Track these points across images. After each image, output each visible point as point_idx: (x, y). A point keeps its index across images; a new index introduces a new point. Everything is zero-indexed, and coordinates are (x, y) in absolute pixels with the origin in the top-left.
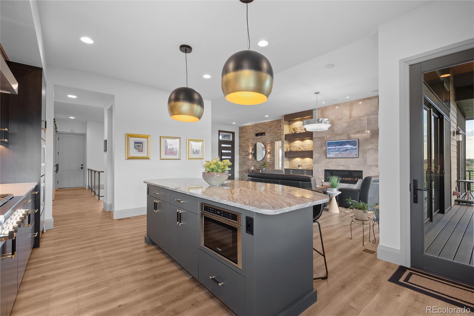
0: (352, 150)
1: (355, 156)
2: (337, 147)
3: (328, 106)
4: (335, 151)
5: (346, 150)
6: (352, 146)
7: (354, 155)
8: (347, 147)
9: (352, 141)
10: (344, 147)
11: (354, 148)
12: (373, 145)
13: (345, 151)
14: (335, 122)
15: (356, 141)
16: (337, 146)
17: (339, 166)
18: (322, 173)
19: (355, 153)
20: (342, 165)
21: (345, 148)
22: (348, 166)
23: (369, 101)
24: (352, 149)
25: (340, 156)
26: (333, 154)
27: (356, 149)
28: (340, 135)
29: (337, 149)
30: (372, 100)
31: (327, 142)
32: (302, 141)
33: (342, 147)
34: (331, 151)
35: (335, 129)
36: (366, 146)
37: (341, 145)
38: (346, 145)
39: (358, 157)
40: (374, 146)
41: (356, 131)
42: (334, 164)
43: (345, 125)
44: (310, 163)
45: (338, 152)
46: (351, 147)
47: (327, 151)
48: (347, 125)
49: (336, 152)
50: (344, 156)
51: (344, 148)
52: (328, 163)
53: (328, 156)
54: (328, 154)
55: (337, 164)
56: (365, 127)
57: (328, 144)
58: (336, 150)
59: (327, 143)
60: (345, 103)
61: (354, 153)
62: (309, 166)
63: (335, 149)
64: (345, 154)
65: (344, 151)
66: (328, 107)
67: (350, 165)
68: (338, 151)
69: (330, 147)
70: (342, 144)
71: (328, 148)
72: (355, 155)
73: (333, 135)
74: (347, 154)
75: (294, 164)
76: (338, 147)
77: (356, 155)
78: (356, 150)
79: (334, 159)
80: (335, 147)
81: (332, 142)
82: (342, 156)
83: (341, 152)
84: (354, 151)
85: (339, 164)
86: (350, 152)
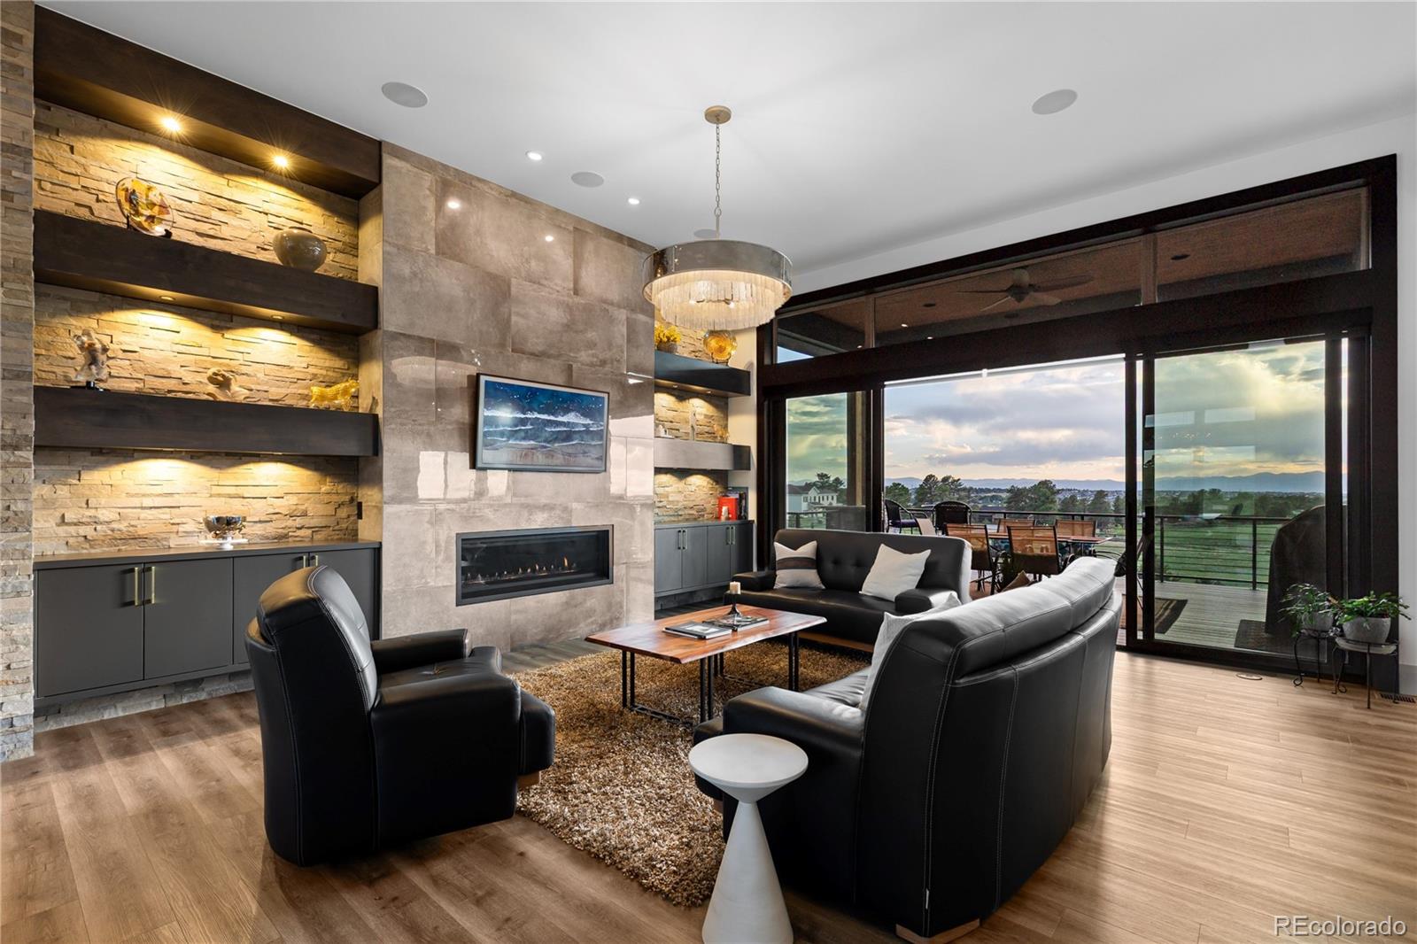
0: (589, 437)
1: (595, 462)
2: (530, 415)
3: (479, 180)
4: (523, 434)
5: (568, 436)
6: (588, 421)
7: (593, 459)
8: (571, 421)
9: (592, 397)
10: (560, 419)
11: (593, 428)
13: (563, 440)
14: (514, 281)
15: (603, 399)
16: (532, 410)
17: (533, 508)
18: (441, 557)
19: (595, 450)
20: (544, 508)
21: (564, 424)
22: (566, 510)
24: (587, 431)
25: (540, 459)
26: (512, 446)
27: (601, 435)
28: (536, 356)
29: (529, 427)
31: (483, 379)
33: (552, 418)
34: (502, 433)
35: (514, 319)
37: (548, 410)
38: (566, 411)
39: (603, 470)
41: (593, 355)
42: (509, 499)
43: (555, 315)
45: (532, 442)
46: (584, 425)
47: (481, 429)
48: (565, 321)
49: (524, 439)
50: (558, 462)
51: (561, 424)
52: (482, 495)
53: (485, 455)
54: (485, 445)
55: (523, 500)
56: (623, 352)
57: (491, 391)
58: (528, 432)
59: (486, 383)
60: (557, 211)
61: (594, 453)
63: (524, 422)
64: (560, 453)
65: (558, 437)
66: (480, 185)
67: (575, 505)
68: (535, 437)
69: (498, 409)
70: (552, 401)
71: (486, 413)
72: (597, 459)
73: (502, 345)
74: (570, 455)
76: (536, 415)
77: (602, 459)
78: (601, 438)
80: (523, 416)
81: (513, 385)
82: (549, 461)
83: (545, 441)
84: (593, 443)
85: (530, 501)
86: (579, 447)
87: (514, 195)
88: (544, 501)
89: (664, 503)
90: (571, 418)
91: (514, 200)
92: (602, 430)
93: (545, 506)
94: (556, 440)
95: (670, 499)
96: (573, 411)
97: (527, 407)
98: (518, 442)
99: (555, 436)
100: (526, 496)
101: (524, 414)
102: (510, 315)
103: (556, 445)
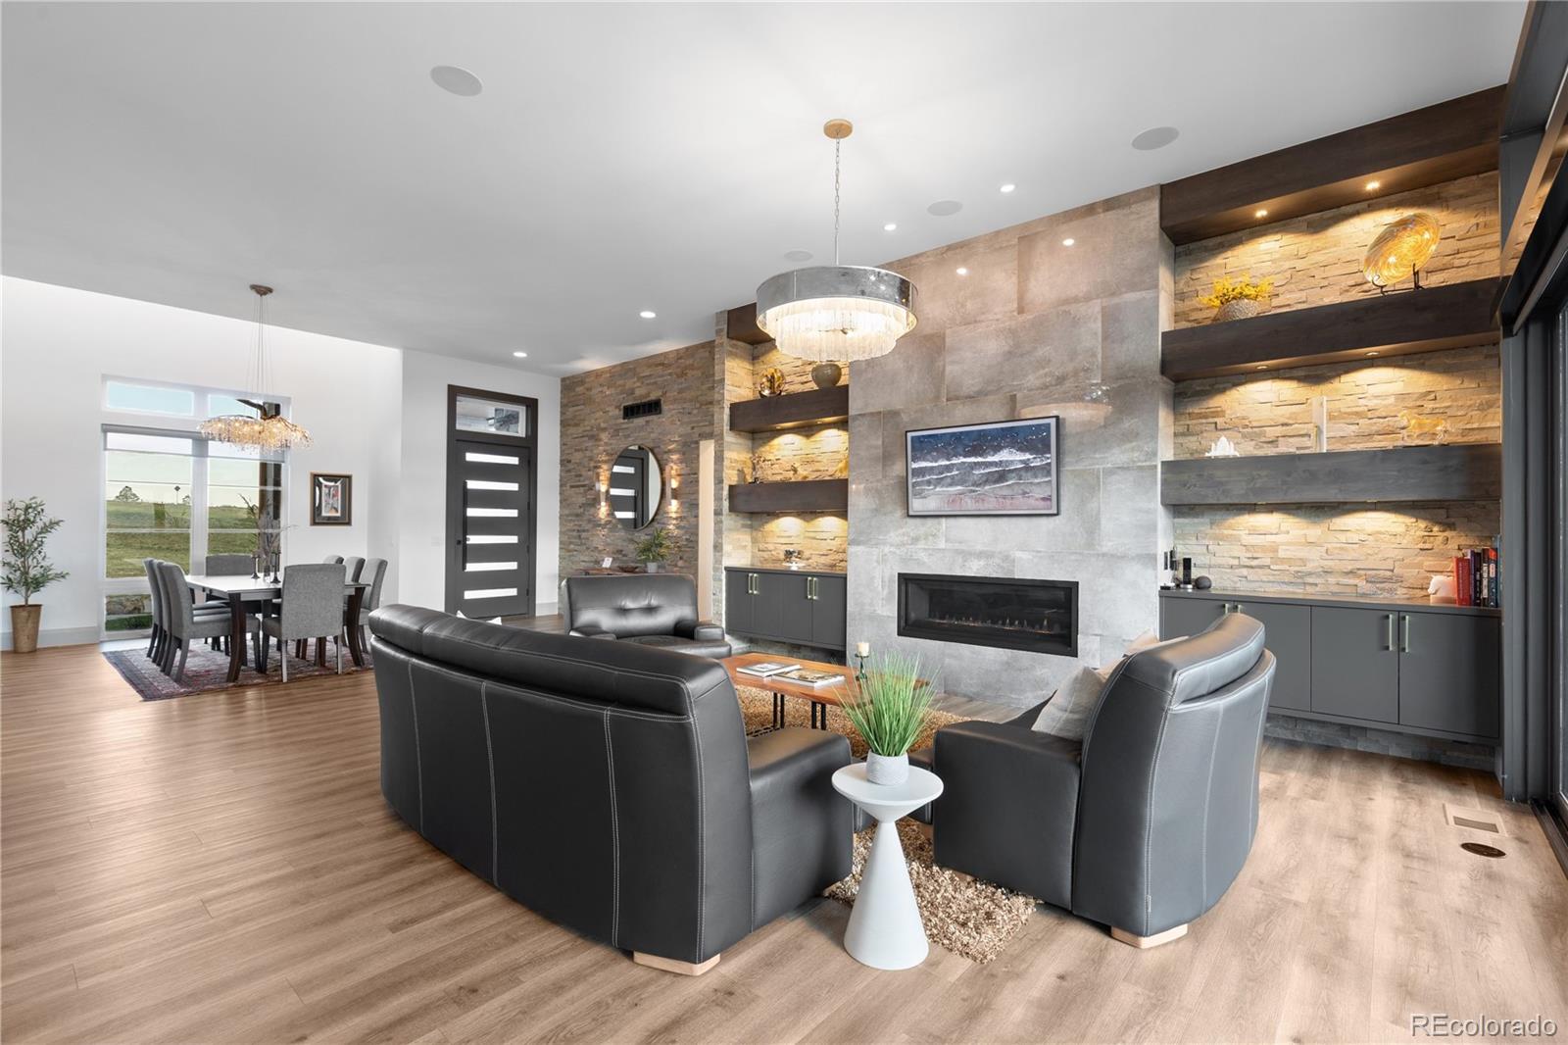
0: (1029, 474)
1: (1042, 503)
2: (955, 461)
3: (917, 256)
4: (950, 481)
5: (1001, 477)
6: (1028, 456)
7: (1037, 499)
8: (1005, 459)
9: (1031, 426)
10: (990, 459)
11: (1037, 463)
12: (1133, 449)
13: (996, 482)
14: (948, 331)
15: (1048, 426)
16: (956, 455)
17: (967, 555)
18: (886, 592)
19: (1040, 489)
20: (980, 555)
21: (994, 464)
22: (1006, 558)
23: (1111, 215)
24: (1027, 468)
25: (970, 505)
26: (939, 494)
27: (1045, 469)
28: (971, 398)
29: (955, 473)
30: (1126, 211)
31: (910, 435)
32: (808, 436)
33: (980, 459)
34: (929, 483)
35: (948, 368)
36: (1097, 456)
37: (975, 452)
38: (997, 449)
39: (1055, 512)
40: (1136, 454)
41: (1046, 375)
42: (942, 545)
43: (994, 347)
44: (838, 542)
45: (959, 488)
46: (1022, 462)
47: (911, 480)
48: (1007, 348)
49: (951, 485)
50: (990, 505)
51: (991, 464)
52: (915, 540)
53: (917, 505)
54: (915, 495)
55: (957, 546)
56: (1094, 355)
57: (917, 445)
58: (952, 477)
59: (913, 438)
60: (997, 233)
61: (1039, 493)
62: (837, 557)
63: (948, 468)
64: (992, 496)
65: (989, 479)
66: (917, 261)
67: (1019, 554)
68: (962, 482)
69: (925, 460)
70: (980, 442)
71: (915, 465)
72: (1044, 499)
73: (937, 398)
74: (1004, 497)
75: (771, 547)
76: (962, 459)
77: (1048, 499)
78: (1049, 473)
79: (943, 520)
80: (948, 463)
81: (936, 435)
82: (980, 506)
83: (973, 485)
84: (1036, 481)
85: (963, 547)
86: (1016, 488)
87: (950, 248)
88: (979, 548)
89: (1267, 561)
90: (1005, 455)
91: (950, 253)
92: (1049, 464)
93: (981, 553)
94: (986, 482)
95: (1281, 554)
96: (1005, 447)
97: (952, 453)
98: (945, 489)
99: (984, 478)
100: (960, 543)
101: (949, 460)
102: (944, 366)
103: (987, 487)
